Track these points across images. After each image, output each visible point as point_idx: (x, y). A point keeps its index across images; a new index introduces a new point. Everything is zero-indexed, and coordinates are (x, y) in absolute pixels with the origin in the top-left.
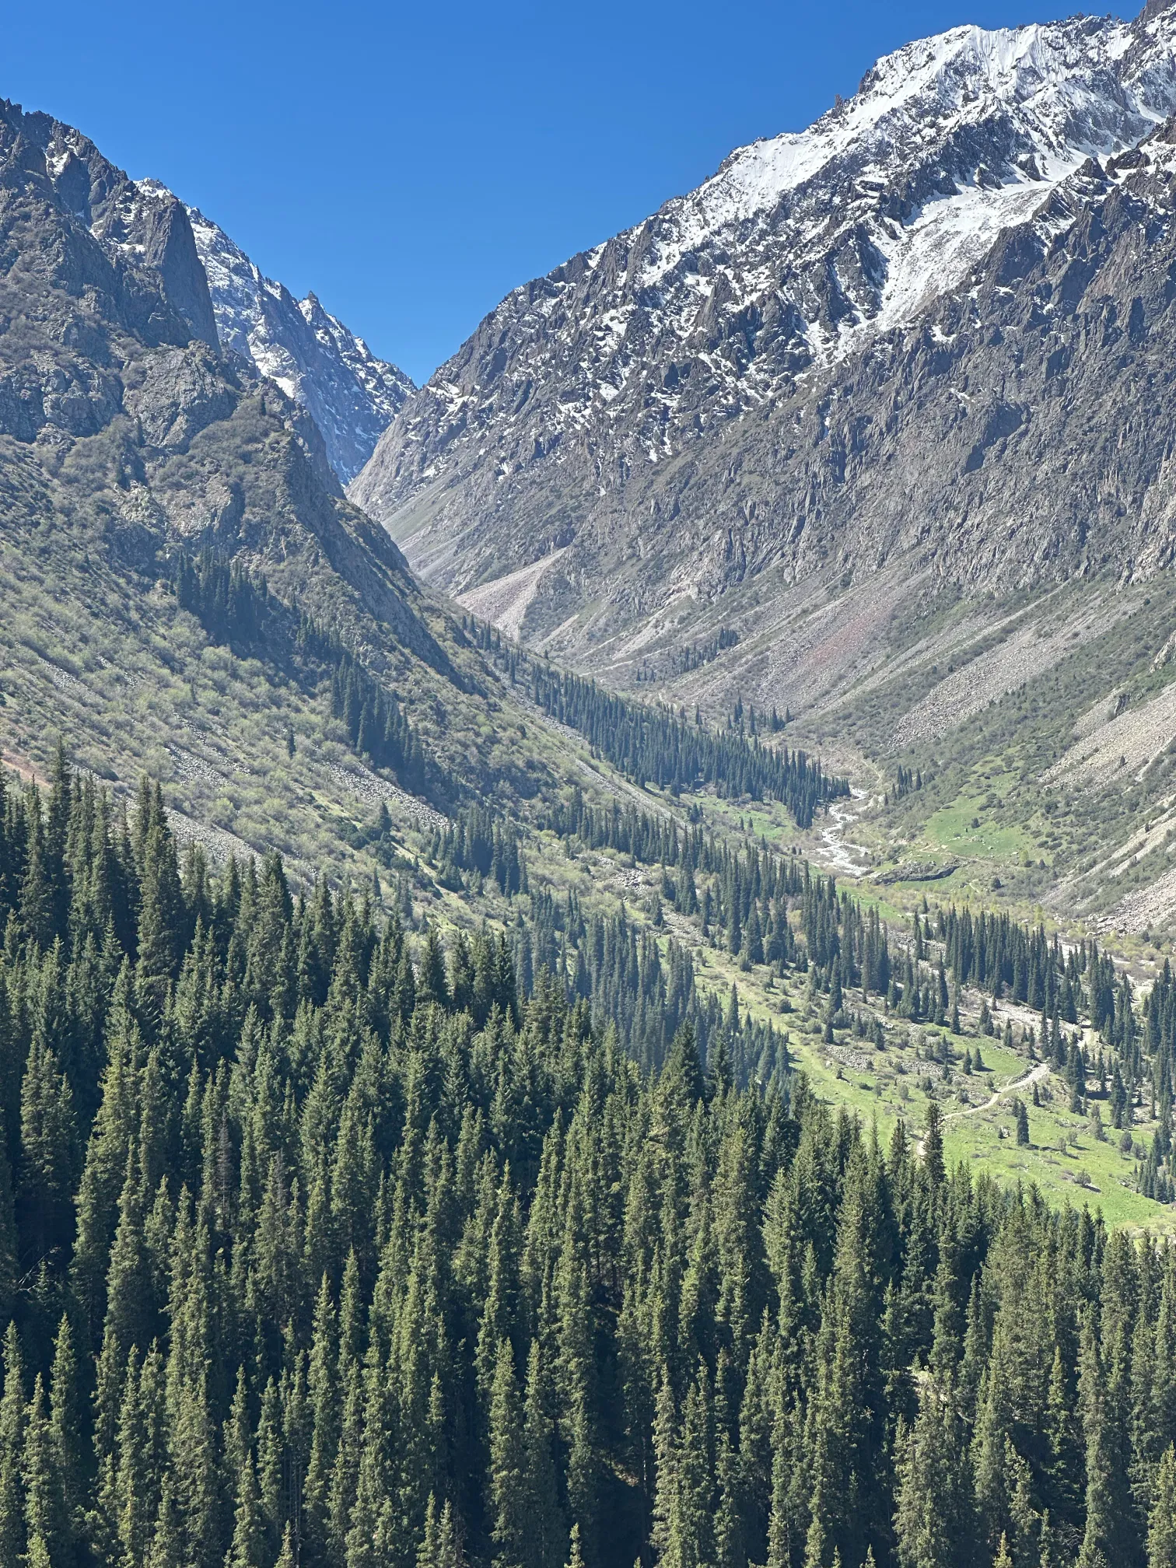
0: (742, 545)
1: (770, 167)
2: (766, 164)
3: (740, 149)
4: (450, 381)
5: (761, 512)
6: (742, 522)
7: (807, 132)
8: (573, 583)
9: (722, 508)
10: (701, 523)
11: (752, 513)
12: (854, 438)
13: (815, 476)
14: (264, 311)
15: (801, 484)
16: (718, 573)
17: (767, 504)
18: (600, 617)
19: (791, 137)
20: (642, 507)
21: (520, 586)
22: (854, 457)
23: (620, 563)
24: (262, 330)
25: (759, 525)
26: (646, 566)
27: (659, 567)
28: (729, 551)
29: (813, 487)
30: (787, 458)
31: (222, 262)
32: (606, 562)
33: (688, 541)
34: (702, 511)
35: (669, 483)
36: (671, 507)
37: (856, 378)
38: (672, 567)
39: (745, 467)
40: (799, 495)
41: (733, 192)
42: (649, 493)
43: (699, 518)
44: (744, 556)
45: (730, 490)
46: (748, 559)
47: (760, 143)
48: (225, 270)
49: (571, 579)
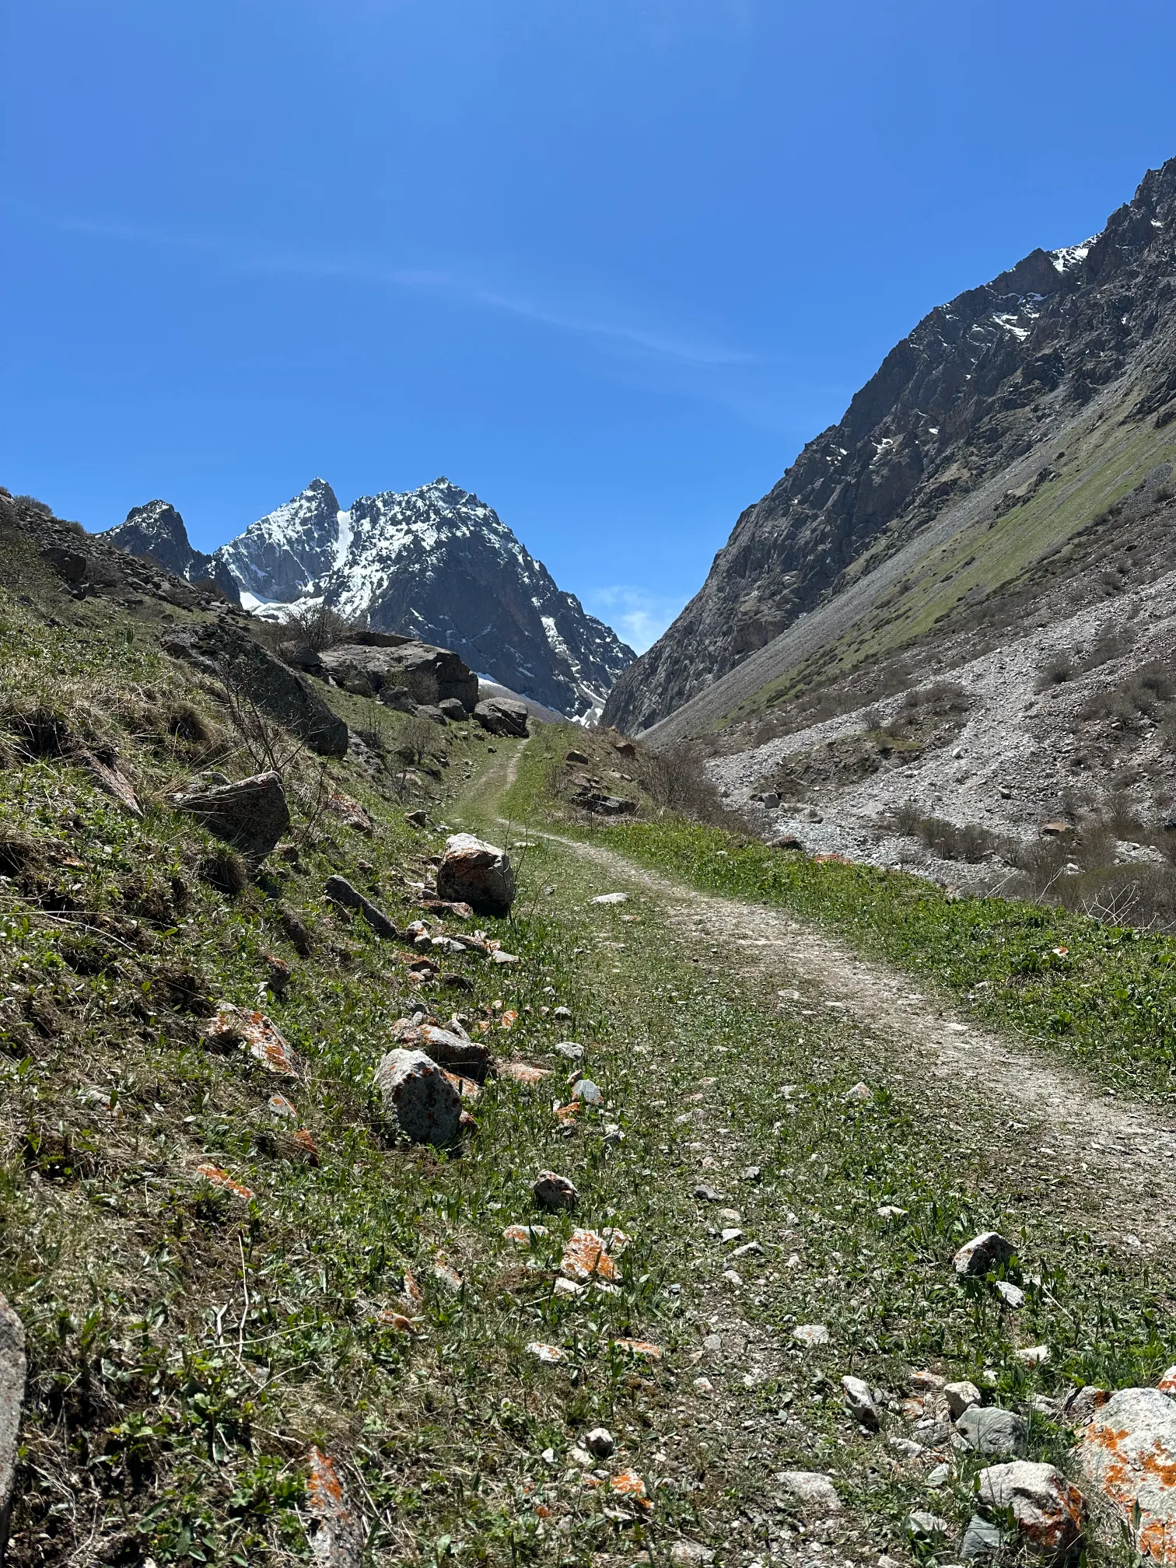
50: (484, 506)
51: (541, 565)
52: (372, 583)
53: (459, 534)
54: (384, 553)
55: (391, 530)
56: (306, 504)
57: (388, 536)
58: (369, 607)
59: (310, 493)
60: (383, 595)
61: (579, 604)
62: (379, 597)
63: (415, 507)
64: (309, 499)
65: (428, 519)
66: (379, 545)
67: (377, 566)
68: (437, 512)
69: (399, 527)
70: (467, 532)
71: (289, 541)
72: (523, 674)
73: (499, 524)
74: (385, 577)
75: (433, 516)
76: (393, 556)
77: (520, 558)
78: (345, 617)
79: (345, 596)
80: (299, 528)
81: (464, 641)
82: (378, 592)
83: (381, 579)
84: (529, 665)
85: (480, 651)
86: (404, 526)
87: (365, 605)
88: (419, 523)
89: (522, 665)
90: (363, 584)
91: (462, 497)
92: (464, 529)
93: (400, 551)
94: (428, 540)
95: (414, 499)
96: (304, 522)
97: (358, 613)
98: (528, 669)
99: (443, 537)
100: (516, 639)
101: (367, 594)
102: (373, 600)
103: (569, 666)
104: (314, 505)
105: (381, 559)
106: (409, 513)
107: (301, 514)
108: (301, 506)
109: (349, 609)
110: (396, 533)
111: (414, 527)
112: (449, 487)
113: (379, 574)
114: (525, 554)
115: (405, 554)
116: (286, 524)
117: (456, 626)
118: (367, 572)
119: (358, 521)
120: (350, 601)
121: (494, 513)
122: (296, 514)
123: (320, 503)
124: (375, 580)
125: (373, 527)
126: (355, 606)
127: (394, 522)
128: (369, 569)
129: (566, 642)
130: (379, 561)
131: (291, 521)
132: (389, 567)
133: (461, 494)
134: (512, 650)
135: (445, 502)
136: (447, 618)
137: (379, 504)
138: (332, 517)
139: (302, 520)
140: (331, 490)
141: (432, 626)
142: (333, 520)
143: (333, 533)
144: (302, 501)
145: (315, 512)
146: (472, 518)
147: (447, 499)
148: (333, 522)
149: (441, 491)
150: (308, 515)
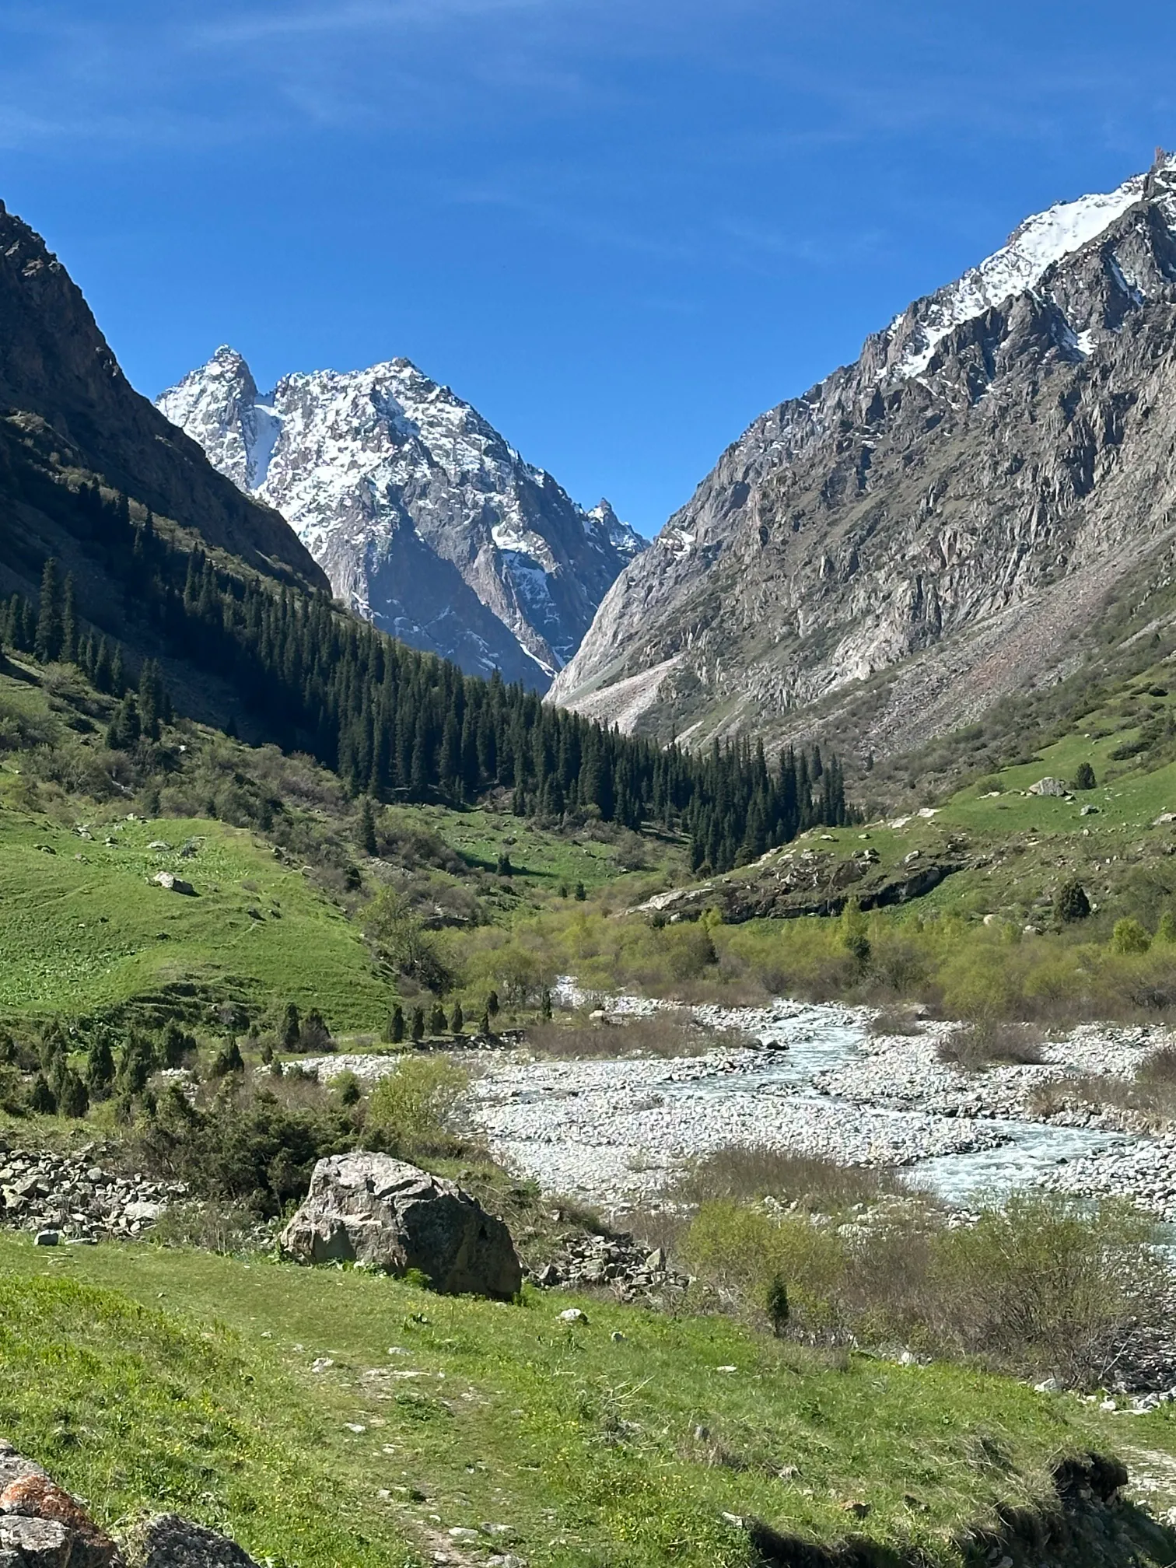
0: (937, 597)
1: (1070, 234)
2: (1065, 231)
3: (1033, 217)
4: (683, 529)
5: (966, 544)
6: (938, 563)
7: (1118, 192)
8: (704, 680)
9: (912, 551)
10: (881, 575)
11: (951, 547)
12: (1108, 424)
13: (1047, 482)
14: (519, 497)
15: (1026, 499)
16: (901, 641)
17: (973, 532)
18: (733, 721)
19: (1096, 198)
20: (808, 569)
21: (634, 691)
22: (1109, 452)
23: (772, 646)
24: (515, 517)
25: (961, 565)
26: (802, 647)
27: (819, 644)
28: (917, 607)
29: (1043, 500)
30: (1011, 471)
31: (473, 444)
32: (752, 647)
33: (862, 604)
34: (885, 559)
35: (848, 532)
36: (846, 563)
37: (1121, 351)
38: (839, 641)
39: (951, 492)
40: (1022, 515)
41: (1021, 264)
42: (820, 549)
43: (879, 568)
44: (938, 611)
45: (925, 525)
46: (945, 617)
47: (1057, 207)
48: (476, 453)
49: (702, 676)
50: (461, 404)
51: (547, 477)
56: (212, 387)
59: (214, 369)
63: (364, 412)
64: (215, 378)
65: (379, 447)
68: (392, 435)
72: (487, 666)
76: (334, 505)
81: (416, 629)
84: (496, 655)
89: (486, 656)
93: (343, 497)
98: (494, 660)
100: (479, 622)
104: (222, 389)
105: (319, 508)
107: (202, 405)
108: (203, 391)
118: (301, 526)
123: (231, 387)
124: (311, 540)
125: (307, 427)
127: (336, 434)
132: (328, 520)
134: (475, 636)
135: (407, 398)
136: (395, 602)
137: (315, 389)
138: (248, 410)
139: (204, 415)
140: (243, 364)
141: (378, 614)
142: (249, 413)
143: (249, 433)
144: (204, 382)
145: (224, 403)
146: (444, 423)
147: (410, 394)
148: (248, 417)
149: (402, 381)
150: (214, 407)
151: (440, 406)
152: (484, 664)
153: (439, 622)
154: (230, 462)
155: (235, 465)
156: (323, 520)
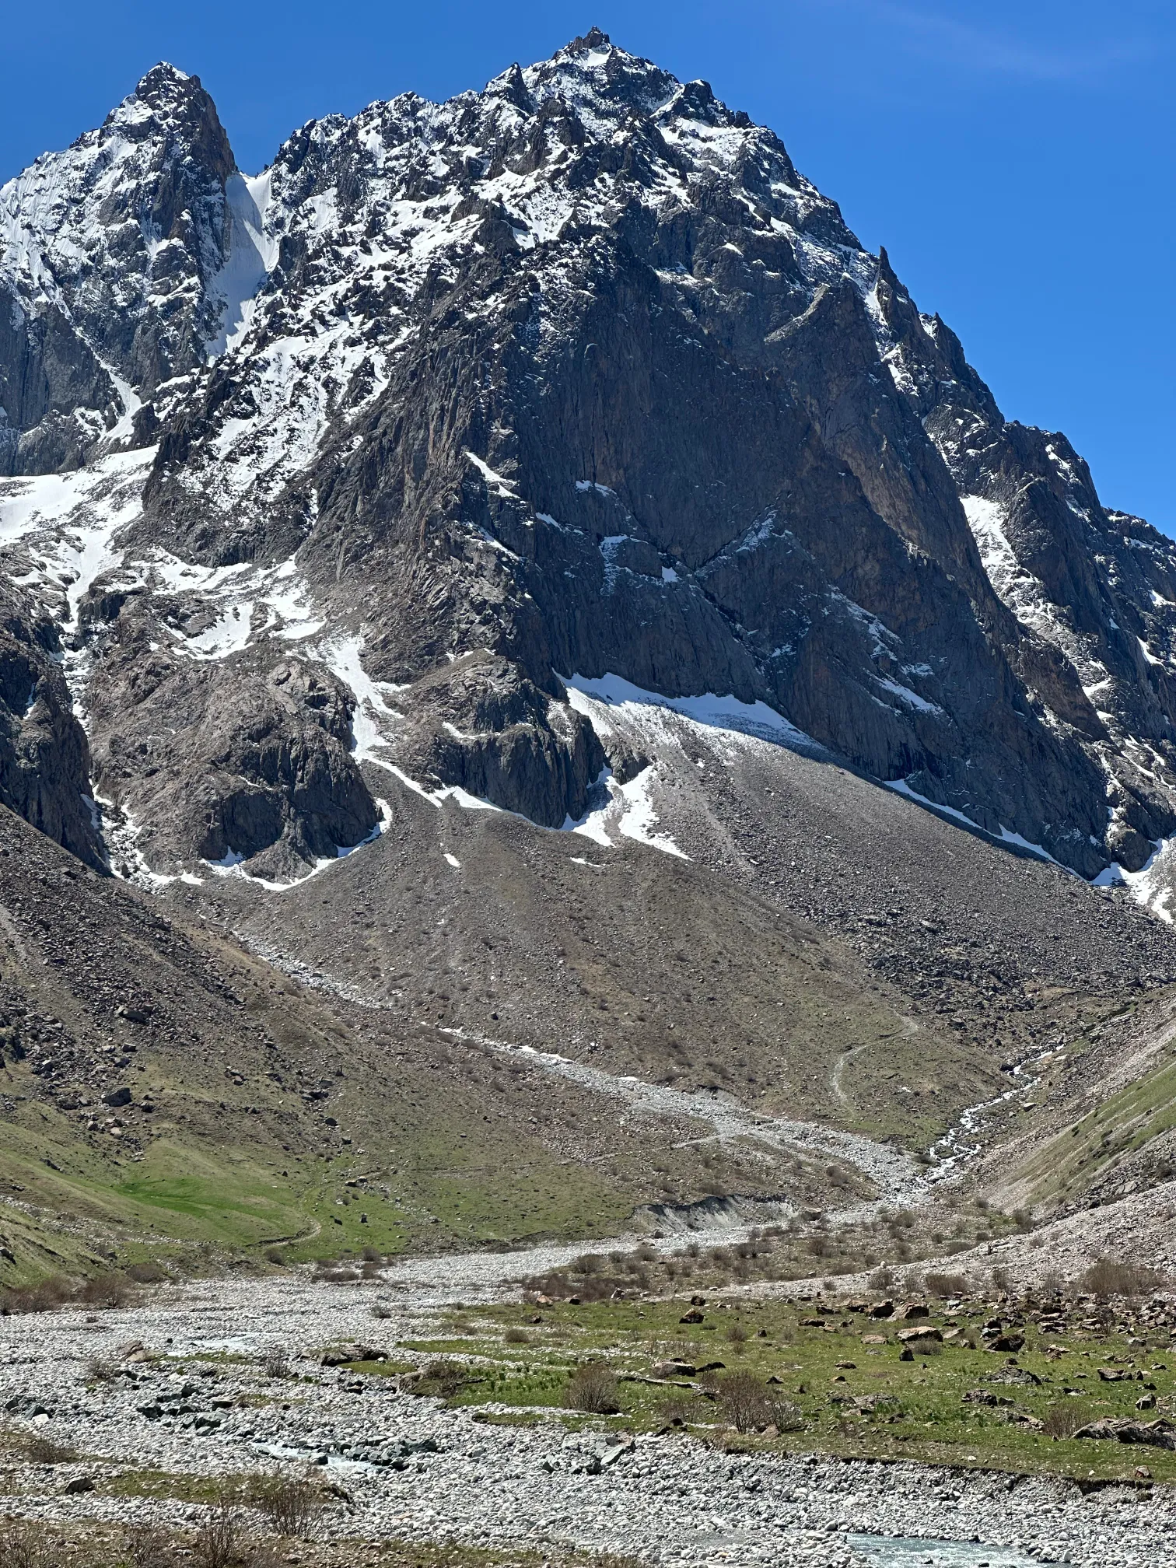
50: (740, 120)
51: (941, 328)
52: (330, 385)
53: (651, 200)
54: (378, 280)
55: (406, 213)
56: (128, 150)
57: (394, 232)
58: (318, 466)
59: (138, 114)
60: (369, 422)
61: (1082, 470)
62: (356, 428)
63: (493, 129)
64: (135, 133)
65: (539, 156)
66: (365, 261)
67: (355, 324)
68: (574, 133)
69: (435, 202)
70: (682, 194)
71: (63, 278)
72: (897, 702)
73: (795, 185)
74: (379, 361)
75: (557, 148)
76: (410, 289)
77: (872, 302)
78: (225, 503)
79: (232, 431)
80: (95, 231)
81: (669, 575)
82: (351, 415)
83: (367, 368)
84: (923, 670)
85: (730, 615)
86: (453, 197)
87: (301, 461)
88: (509, 176)
89: (894, 671)
90: (300, 386)
91: (661, 97)
92: (673, 182)
93: (435, 270)
94: (536, 227)
95: (490, 105)
96: (116, 207)
97: (278, 487)
98: (917, 685)
99: (593, 214)
100: (870, 569)
101: (313, 425)
102: (331, 445)
103: (1073, 681)
104: (150, 150)
105: (365, 301)
106: (471, 151)
107: (105, 183)
108: (105, 159)
109: (242, 474)
110: (422, 222)
111: (488, 190)
112: (614, 65)
113: (356, 356)
114: (893, 287)
115: (450, 276)
116: (51, 221)
117: (642, 521)
118: (317, 348)
119: (293, 203)
120: (251, 447)
121: (777, 145)
122: (89, 181)
123: (170, 144)
124: (342, 374)
125: (348, 218)
126: (266, 465)
127: (419, 185)
128: (325, 337)
129: (1051, 594)
130: (359, 309)
131: (69, 209)
132: (394, 328)
133: (657, 84)
134: (855, 610)
135: (602, 115)
136: (603, 489)
137: (371, 140)
138: (208, 192)
139: (106, 205)
140: (205, 98)
141: (548, 519)
142: (212, 199)
143: (209, 243)
144: (108, 142)
145: (152, 176)
146: (697, 162)
147: (605, 104)
148: (209, 207)
149: (588, 77)
150: (129, 185)
151: (684, 124)
152: (888, 696)
153: (741, 559)
154: (159, 300)
155: (173, 306)
156: (376, 330)
